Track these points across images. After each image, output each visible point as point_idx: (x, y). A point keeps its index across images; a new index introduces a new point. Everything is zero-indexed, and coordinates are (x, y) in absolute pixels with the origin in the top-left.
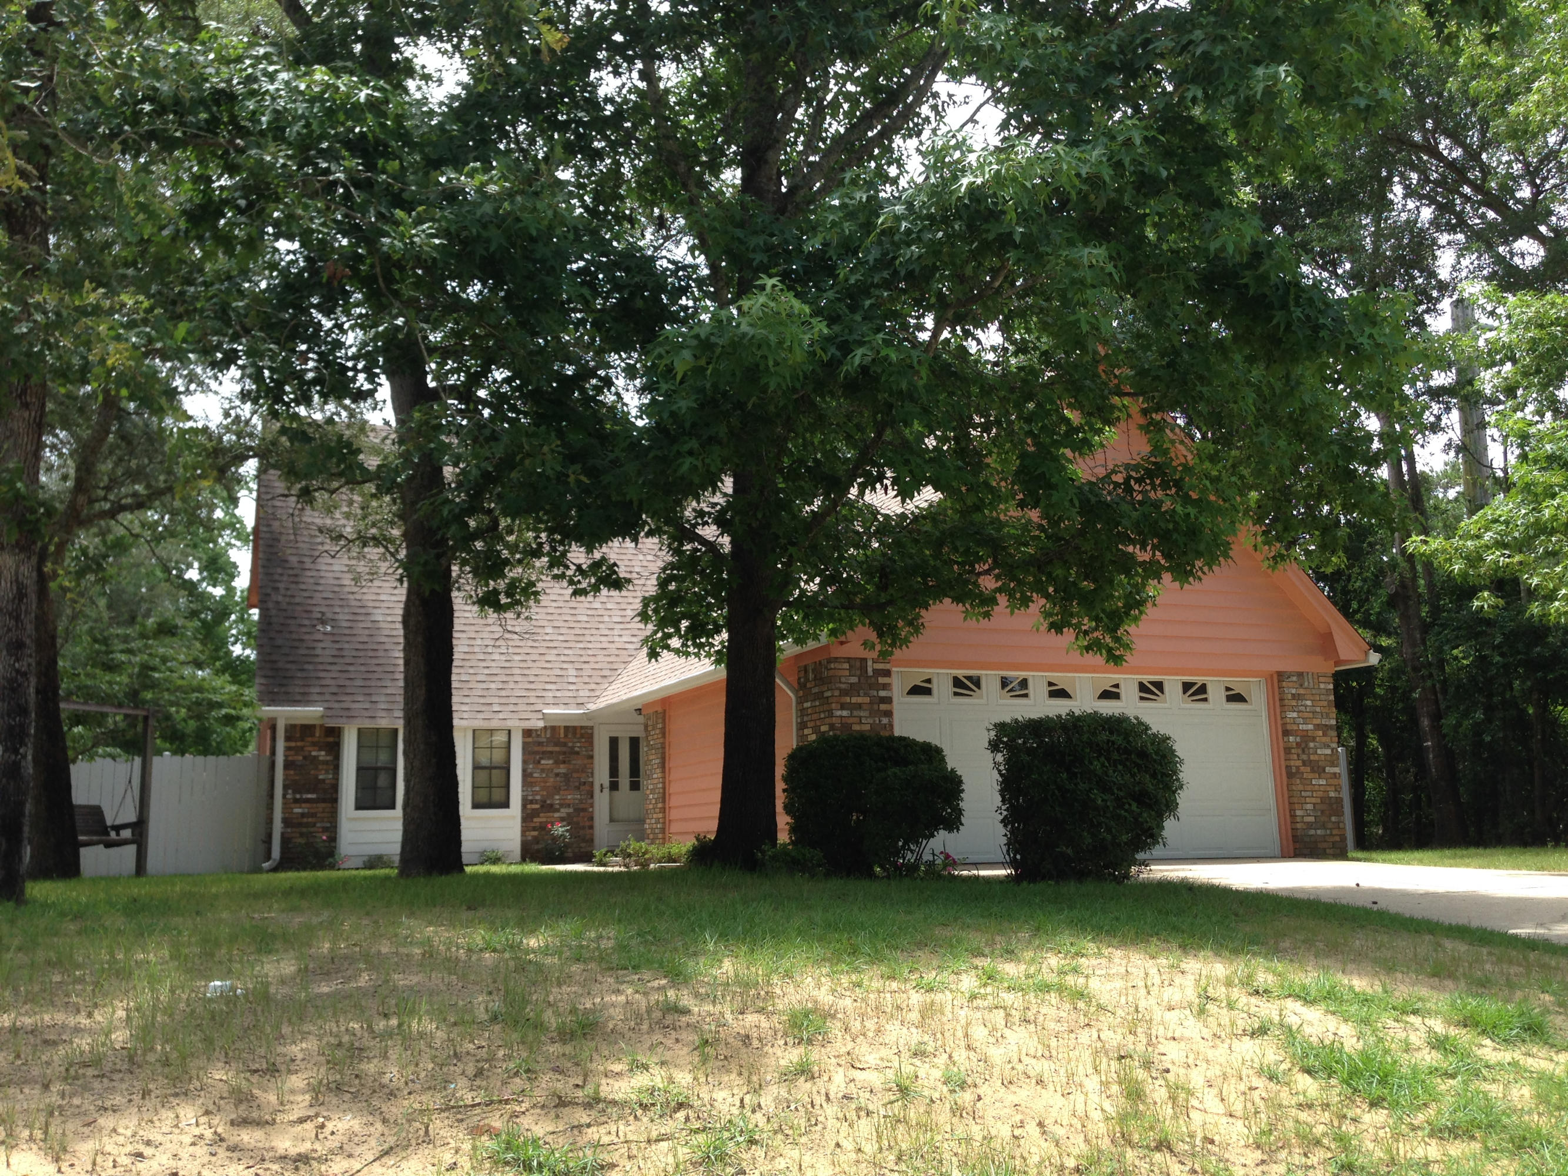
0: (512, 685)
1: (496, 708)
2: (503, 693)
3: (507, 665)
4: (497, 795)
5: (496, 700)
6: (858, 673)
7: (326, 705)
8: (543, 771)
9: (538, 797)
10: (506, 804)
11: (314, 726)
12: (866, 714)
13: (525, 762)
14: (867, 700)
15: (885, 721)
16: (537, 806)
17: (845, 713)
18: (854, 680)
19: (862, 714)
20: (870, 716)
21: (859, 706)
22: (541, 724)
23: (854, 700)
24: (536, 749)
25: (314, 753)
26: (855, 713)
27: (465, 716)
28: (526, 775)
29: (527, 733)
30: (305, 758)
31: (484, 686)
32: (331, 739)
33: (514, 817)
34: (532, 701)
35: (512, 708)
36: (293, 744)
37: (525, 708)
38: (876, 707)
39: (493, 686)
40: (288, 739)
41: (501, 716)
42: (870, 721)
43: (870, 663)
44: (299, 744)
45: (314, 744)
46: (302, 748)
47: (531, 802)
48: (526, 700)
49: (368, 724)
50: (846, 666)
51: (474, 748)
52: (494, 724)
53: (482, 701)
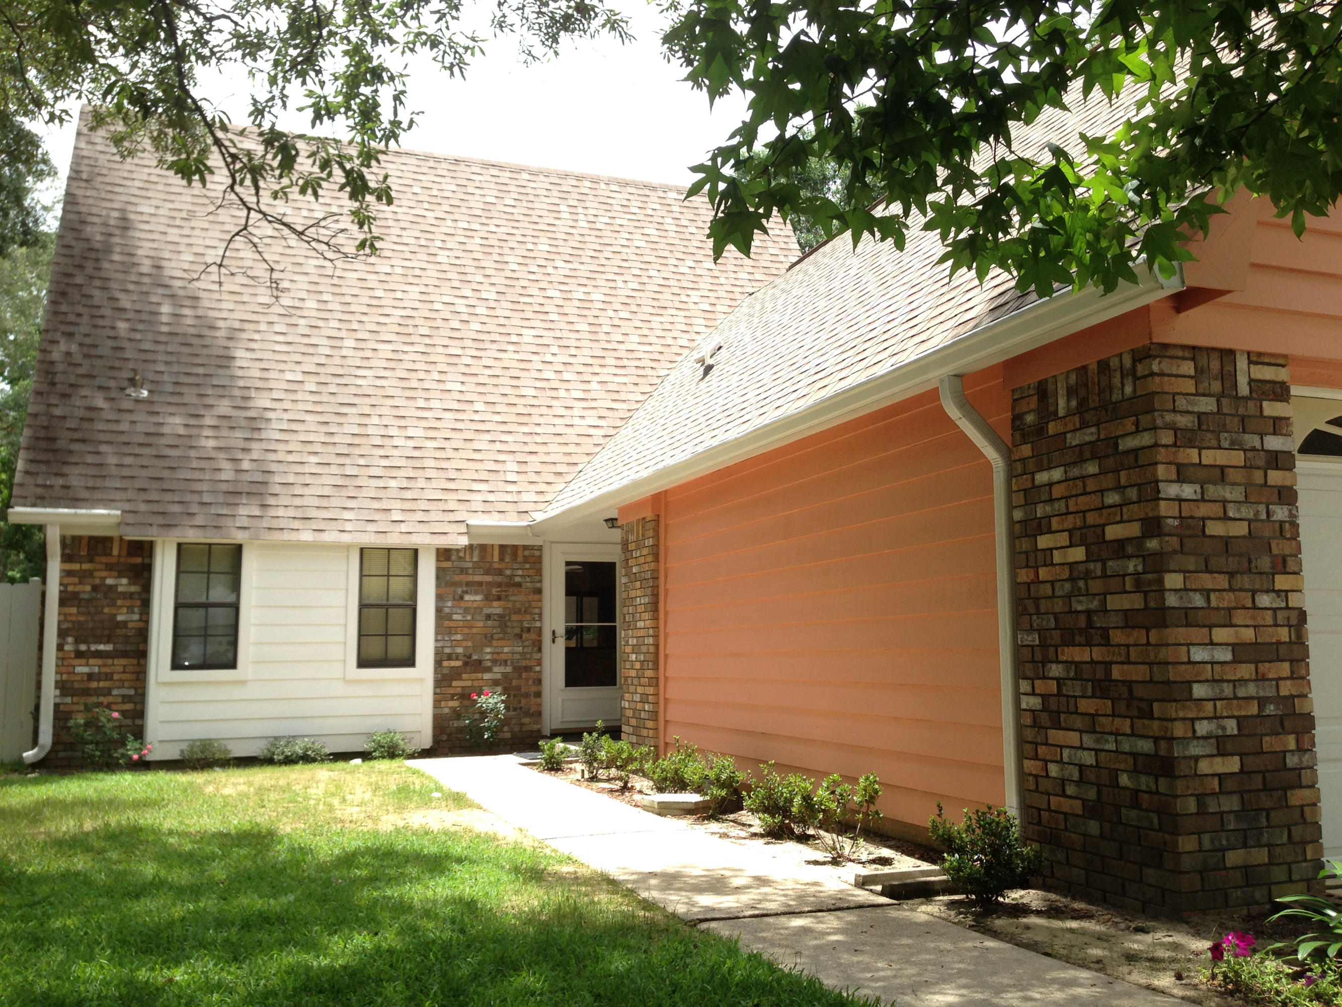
0: (421, 483)
1: (396, 516)
2: (408, 495)
3: (416, 453)
4: (397, 647)
5: (398, 505)
6: (1216, 386)
7: (127, 506)
8: (467, 610)
9: (460, 650)
10: (409, 661)
11: (110, 539)
12: (1237, 494)
13: (439, 597)
14: (1237, 458)
15: (1280, 513)
16: (458, 663)
17: (1188, 491)
18: (1207, 405)
19: (1228, 493)
20: (1247, 501)
21: (1221, 473)
22: (464, 541)
23: (1210, 457)
24: (457, 578)
25: (109, 581)
26: (1213, 491)
27: (348, 526)
28: (441, 615)
29: (444, 554)
30: (95, 588)
31: (380, 483)
32: (138, 560)
33: (422, 680)
34: (451, 506)
35: (420, 516)
36: (76, 567)
37: (441, 516)
38: (1258, 476)
39: (393, 483)
40: (66, 558)
41: (403, 528)
42: (1247, 512)
43: (1242, 363)
44: (86, 566)
45: (110, 567)
46: (90, 574)
47: (450, 657)
48: (442, 506)
49: (192, 536)
50: (1188, 368)
51: (362, 576)
52: (393, 540)
53: (376, 505)
